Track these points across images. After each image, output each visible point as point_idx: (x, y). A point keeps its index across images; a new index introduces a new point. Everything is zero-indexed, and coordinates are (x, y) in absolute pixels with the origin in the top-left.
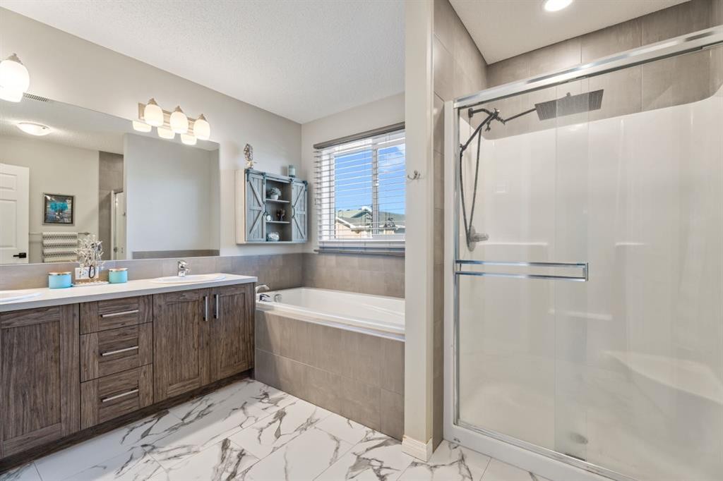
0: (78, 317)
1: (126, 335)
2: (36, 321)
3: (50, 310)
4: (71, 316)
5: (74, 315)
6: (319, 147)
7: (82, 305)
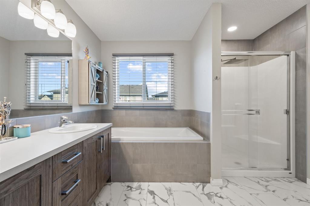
0: (51, 167)
1: (74, 173)
2: (27, 180)
3: (36, 166)
4: (48, 167)
5: (50, 166)
6: (115, 55)
7: (53, 157)
